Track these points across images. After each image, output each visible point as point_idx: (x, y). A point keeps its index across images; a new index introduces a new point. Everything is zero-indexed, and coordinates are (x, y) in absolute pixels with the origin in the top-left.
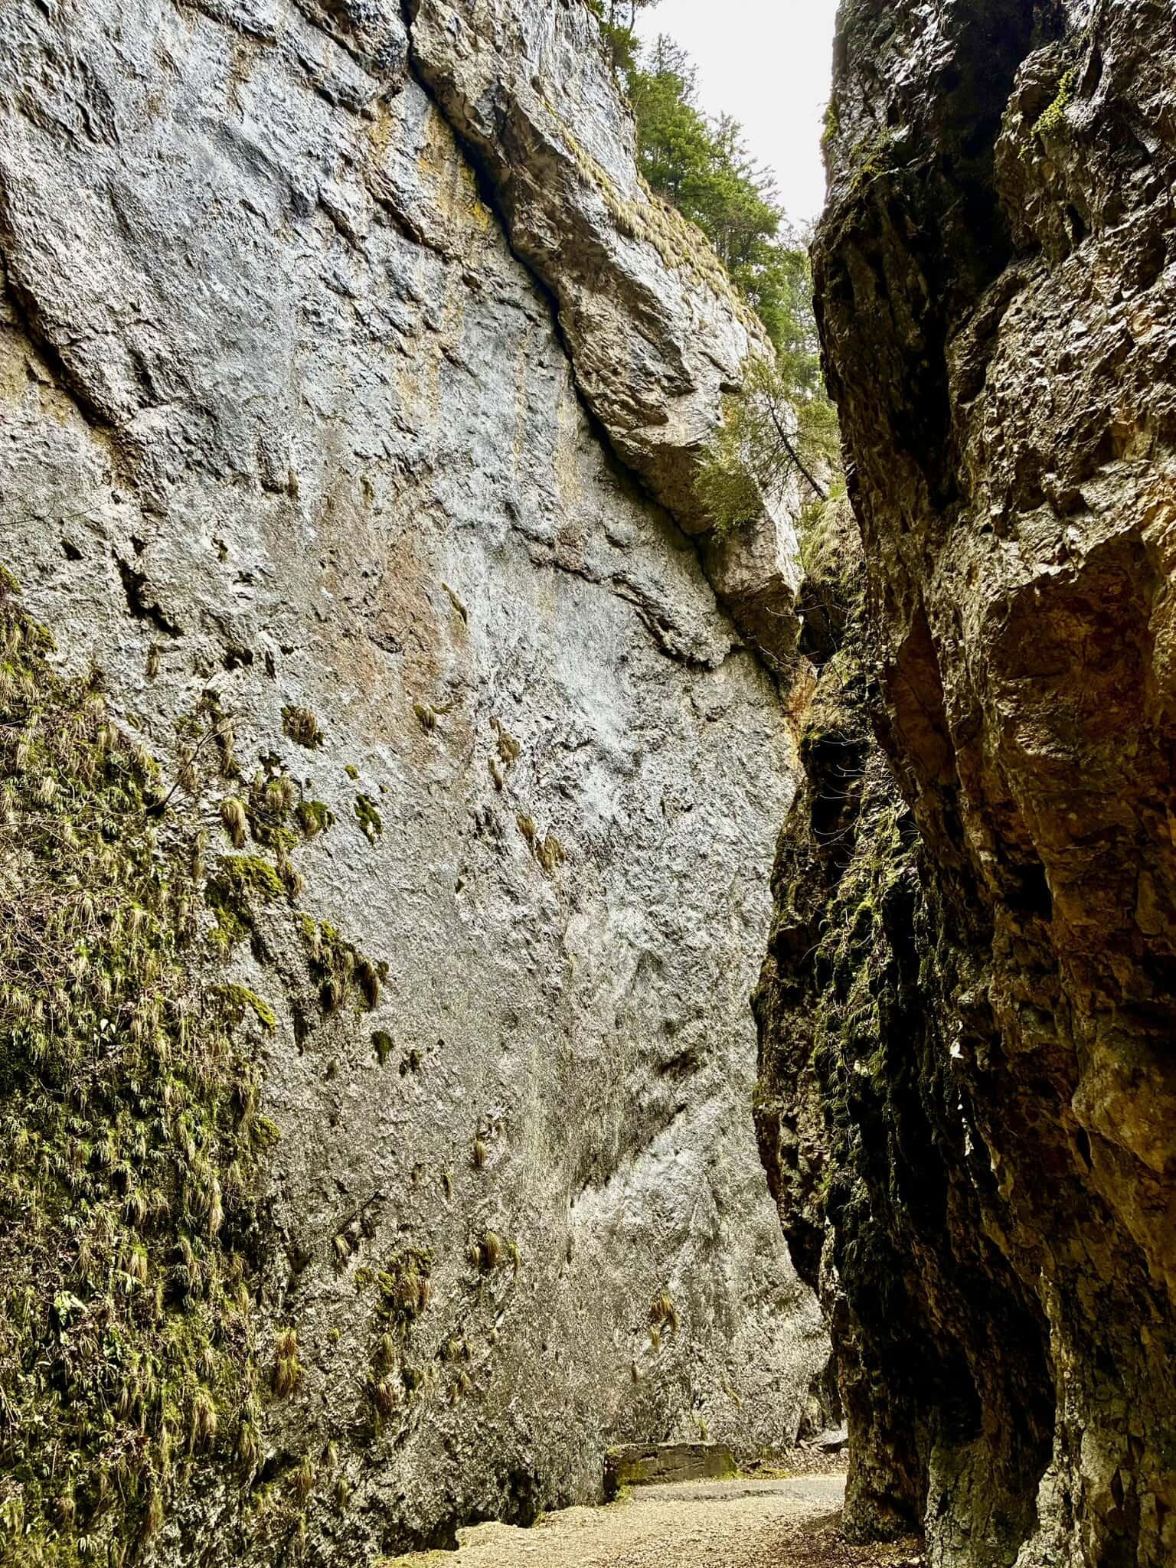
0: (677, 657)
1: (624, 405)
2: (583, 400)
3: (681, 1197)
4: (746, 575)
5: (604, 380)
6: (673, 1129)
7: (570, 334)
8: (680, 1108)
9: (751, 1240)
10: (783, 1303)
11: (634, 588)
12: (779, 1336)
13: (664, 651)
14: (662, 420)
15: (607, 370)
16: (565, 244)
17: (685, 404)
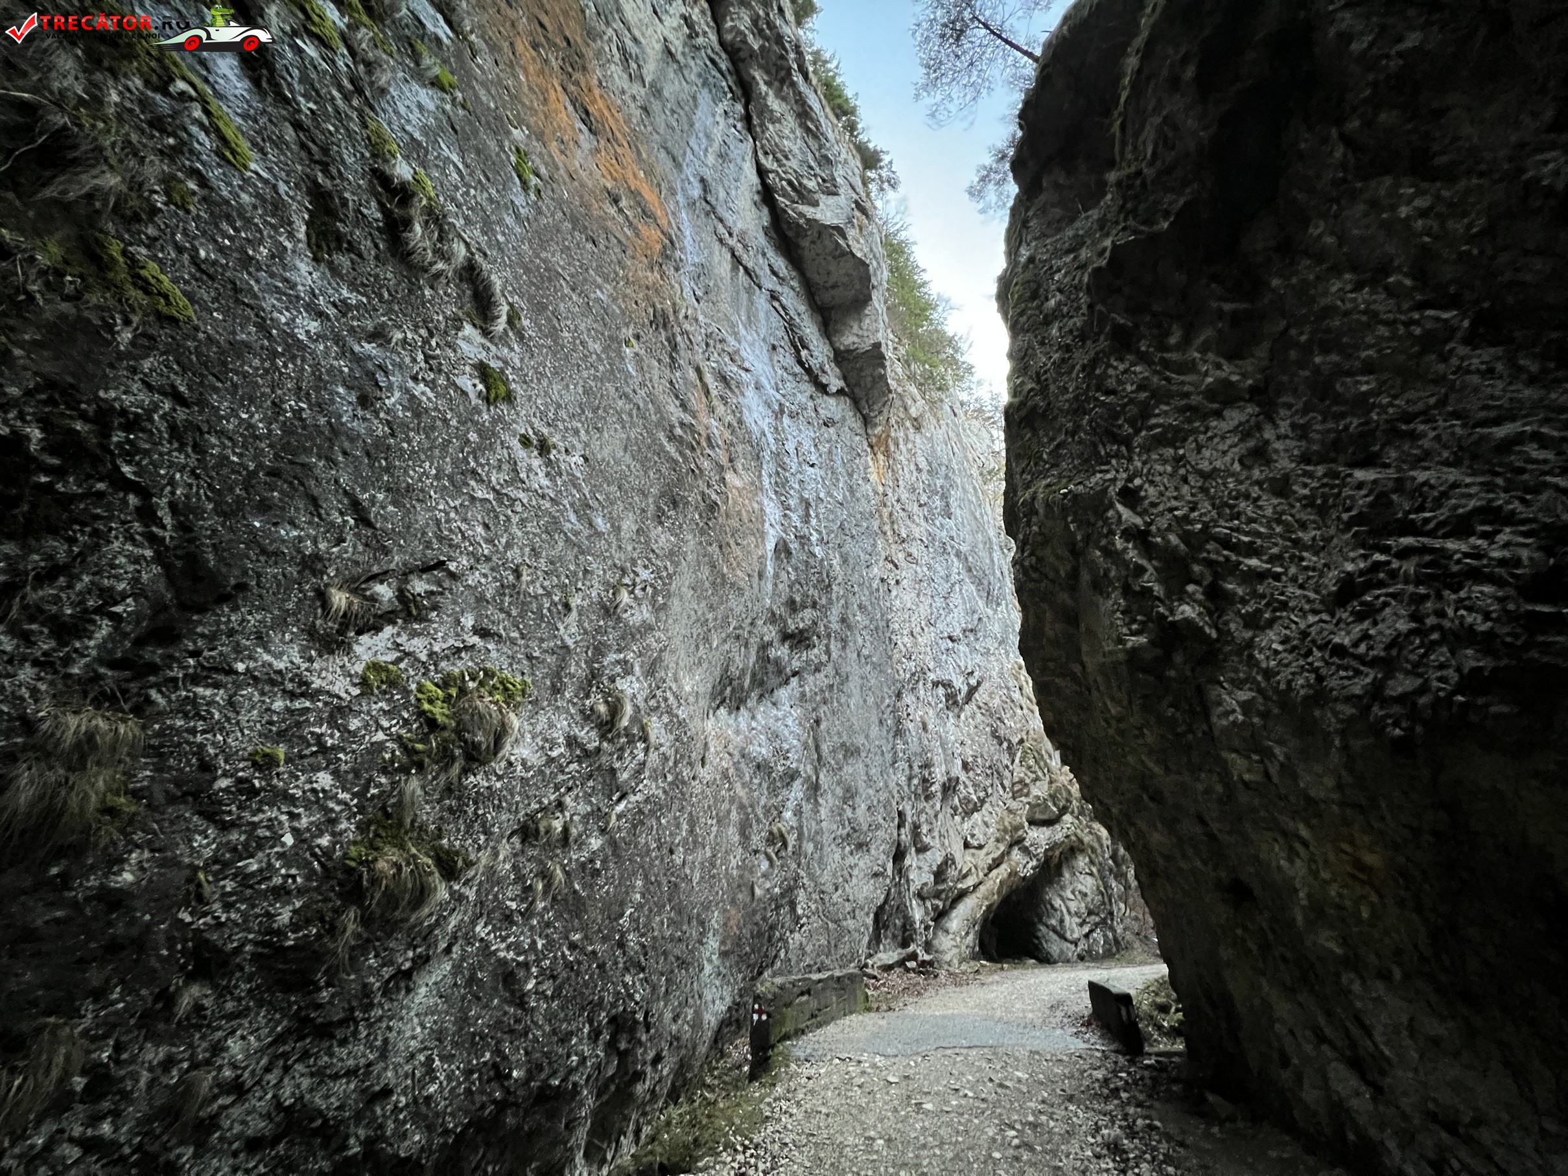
0: (809, 371)
1: (790, 183)
2: (761, 172)
3: (795, 742)
4: (856, 339)
5: (778, 160)
6: (789, 687)
7: (756, 121)
8: (795, 674)
9: (839, 791)
10: (860, 846)
11: (784, 308)
12: (855, 872)
13: (800, 362)
14: (815, 204)
15: (781, 155)
16: (762, 47)
17: (831, 200)
